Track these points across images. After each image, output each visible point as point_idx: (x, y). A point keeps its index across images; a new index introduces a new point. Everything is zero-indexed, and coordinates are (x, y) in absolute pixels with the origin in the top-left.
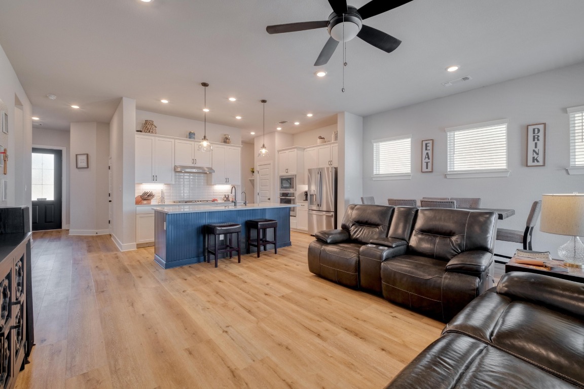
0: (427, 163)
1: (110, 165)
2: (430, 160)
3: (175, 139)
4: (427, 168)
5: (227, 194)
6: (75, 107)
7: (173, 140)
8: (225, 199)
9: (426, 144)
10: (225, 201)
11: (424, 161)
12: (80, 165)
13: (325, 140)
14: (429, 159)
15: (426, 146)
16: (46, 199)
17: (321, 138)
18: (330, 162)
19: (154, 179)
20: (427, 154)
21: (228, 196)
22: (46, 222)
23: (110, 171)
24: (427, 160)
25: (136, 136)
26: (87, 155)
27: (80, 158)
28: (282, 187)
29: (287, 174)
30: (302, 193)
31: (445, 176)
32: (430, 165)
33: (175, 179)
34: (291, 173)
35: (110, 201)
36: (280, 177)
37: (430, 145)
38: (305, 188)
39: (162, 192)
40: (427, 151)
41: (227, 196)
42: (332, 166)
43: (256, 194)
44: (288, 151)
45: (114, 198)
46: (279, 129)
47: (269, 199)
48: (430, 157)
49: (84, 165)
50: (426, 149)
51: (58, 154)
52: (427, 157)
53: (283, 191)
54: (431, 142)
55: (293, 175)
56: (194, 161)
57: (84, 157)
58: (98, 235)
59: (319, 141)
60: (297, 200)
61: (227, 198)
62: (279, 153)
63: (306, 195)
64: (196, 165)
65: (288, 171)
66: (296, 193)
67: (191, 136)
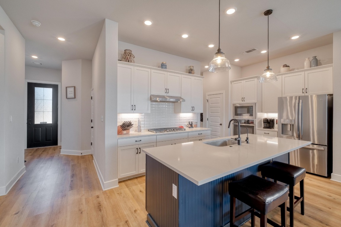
1: (92, 96)
3: (151, 68)
5: (191, 121)
6: (61, 39)
7: (149, 70)
8: (190, 126)
10: (190, 128)
12: (69, 96)
13: (291, 68)
16: (46, 122)
17: (286, 66)
18: (305, 90)
19: (133, 109)
22: (46, 140)
23: (92, 100)
25: (119, 65)
26: (75, 87)
27: (69, 89)
28: (235, 114)
29: (243, 102)
33: (152, 107)
34: (249, 101)
35: (92, 127)
36: (233, 105)
39: (139, 121)
41: (191, 123)
42: (307, 94)
44: (245, 81)
45: (95, 124)
46: (237, 60)
47: (221, 125)
49: (72, 96)
51: (55, 88)
55: (252, 104)
56: (167, 90)
57: (72, 89)
58: (83, 155)
59: (283, 70)
60: (257, 128)
61: (191, 125)
62: (233, 83)
63: (266, 122)
64: (168, 95)
65: (245, 99)
66: (255, 120)
67: (163, 66)
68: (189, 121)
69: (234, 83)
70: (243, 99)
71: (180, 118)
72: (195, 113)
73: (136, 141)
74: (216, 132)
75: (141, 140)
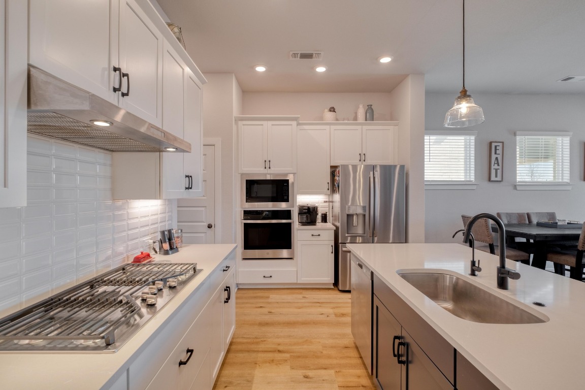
0: (496, 170)
2: (500, 167)
4: (496, 176)
9: (496, 147)
11: (493, 167)
13: (337, 115)
14: (498, 165)
15: (496, 149)
18: (362, 157)
20: (497, 159)
24: (496, 167)
29: (267, 171)
31: (515, 187)
32: (499, 172)
34: (279, 169)
36: (244, 176)
37: (500, 148)
40: (497, 156)
42: (365, 163)
46: (260, 69)
47: (211, 227)
48: (500, 164)
50: (496, 153)
52: (496, 162)
54: (500, 144)
55: (287, 175)
60: (295, 226)
61: (169, 240)
62: (240, 123)
63: (305, 213)
65: (271, 165)
66: (293, 210)
69: (245, 122)
70: (267, 164)
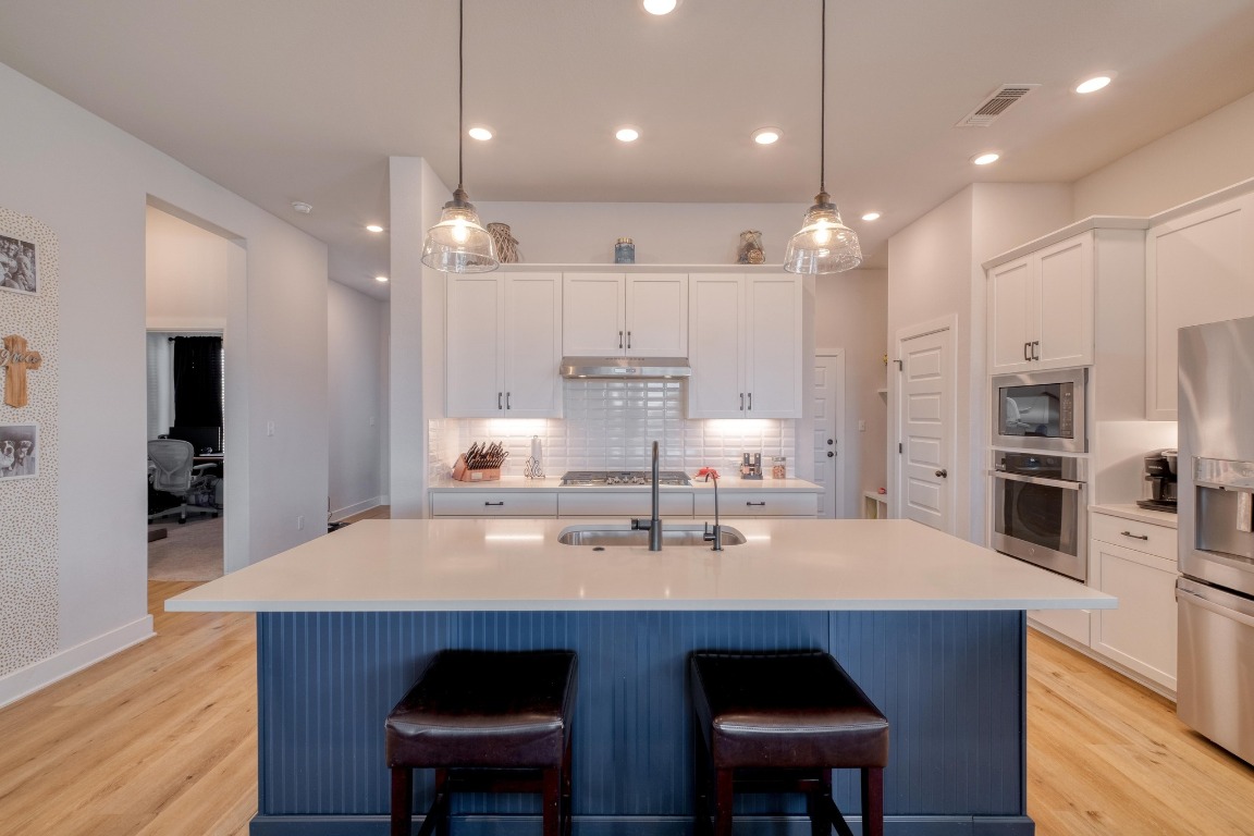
3: (563, 270)
5: (752, 450)
7: (557, 276)
19: (504, 405)
21: (758, 460)
28: (1005, 427)
29: (1033, 366)
30: (1129, 465)
34: (1055, 360)
36: (996, 379)
38: (1164, 437)
41: (752, 460)
43: (892, 448)
44: (1038, 255)
46: (987, 159)
47: (943, 474)
53: (1008, 444)
55: (1074, 371)
56: (625, 338)
60: (1093, 503)
61: (752, 468)
62: (992, 272)
63: (1158, 475)
64: (630, 353)
65: (1039, 351)
66: (1086, 460)
67: (624, 254)
68: (747, 450)
70: (1031, 349)
71: (707, 439)
72: (786, 420)
73: (487, 504)
74: (928, 507)
75: (501, 504)
